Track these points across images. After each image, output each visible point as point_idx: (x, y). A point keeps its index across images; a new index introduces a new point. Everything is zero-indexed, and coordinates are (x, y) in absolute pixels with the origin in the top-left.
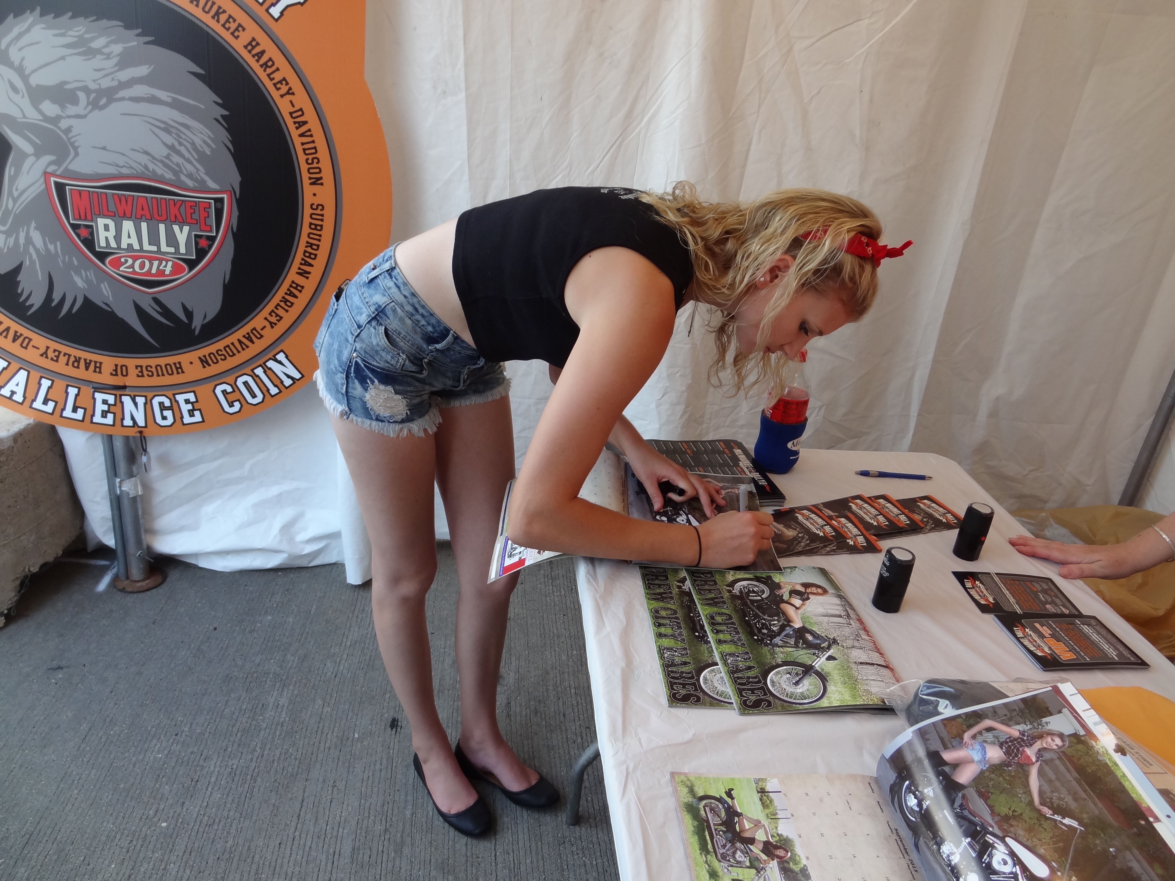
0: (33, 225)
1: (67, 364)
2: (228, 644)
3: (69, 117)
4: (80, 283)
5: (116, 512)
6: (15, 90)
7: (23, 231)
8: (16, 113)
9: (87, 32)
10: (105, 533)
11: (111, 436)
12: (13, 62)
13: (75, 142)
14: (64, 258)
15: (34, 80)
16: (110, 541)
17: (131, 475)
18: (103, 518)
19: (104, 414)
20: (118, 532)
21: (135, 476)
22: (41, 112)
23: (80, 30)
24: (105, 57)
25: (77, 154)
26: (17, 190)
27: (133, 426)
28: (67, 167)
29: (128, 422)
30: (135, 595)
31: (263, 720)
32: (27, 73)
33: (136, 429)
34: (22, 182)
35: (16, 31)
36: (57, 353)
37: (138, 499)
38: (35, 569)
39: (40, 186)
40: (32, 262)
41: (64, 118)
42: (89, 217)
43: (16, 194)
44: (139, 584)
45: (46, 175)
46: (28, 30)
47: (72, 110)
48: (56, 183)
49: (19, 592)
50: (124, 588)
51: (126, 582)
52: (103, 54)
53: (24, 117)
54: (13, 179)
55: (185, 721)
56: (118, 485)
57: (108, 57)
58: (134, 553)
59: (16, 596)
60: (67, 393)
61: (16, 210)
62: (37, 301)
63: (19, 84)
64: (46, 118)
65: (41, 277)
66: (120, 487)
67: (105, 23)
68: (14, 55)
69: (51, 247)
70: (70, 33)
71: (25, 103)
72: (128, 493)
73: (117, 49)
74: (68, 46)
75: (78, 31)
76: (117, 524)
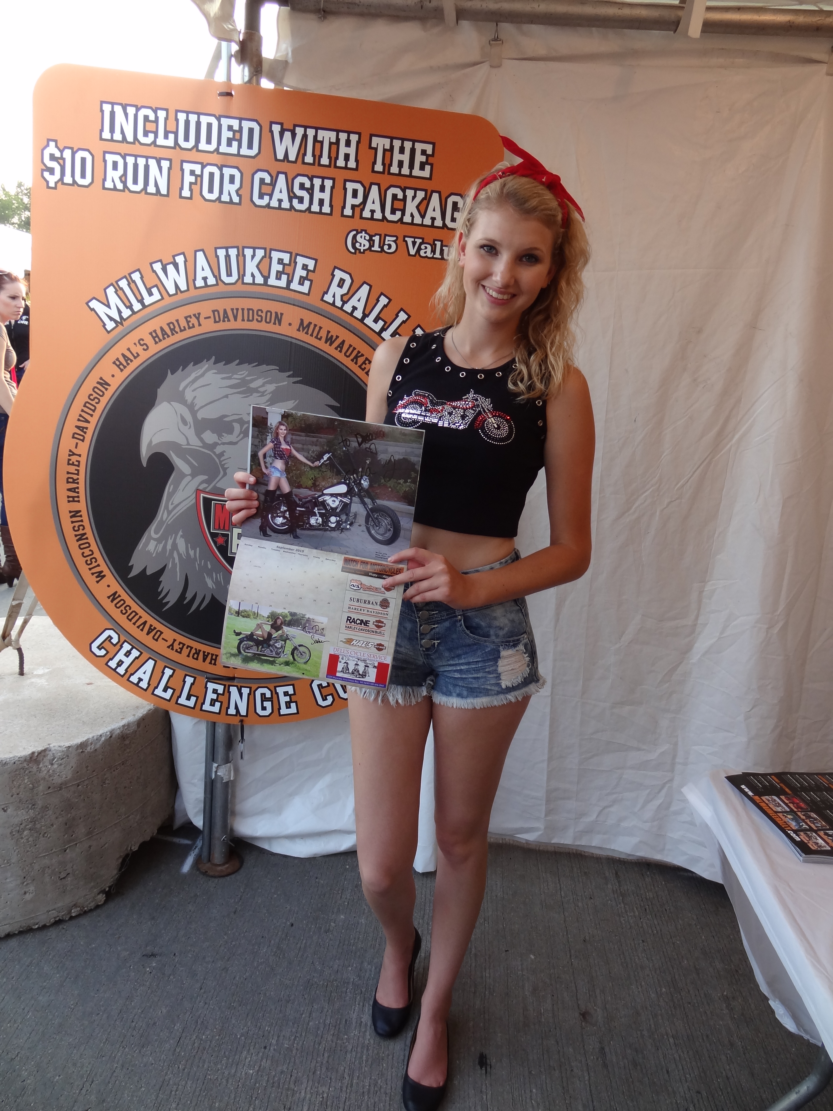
0: (181, 533)
1: (188, 656)
2: (306, 943)
3: (224, 444)
4: (210, 583)
5: (209, 796)
6: (184, 422)
7: (171, 539)
8: (182, 441)
9: (248, 376)
10: (196, 814)
11: (215, 723)
12: (187, 400)
13: (224, 464)
14: (200, 562)
15: (200, 415)
16: (199, 822)
17: (227, 761)
18: (197, 799)
19: (213, 703)
20: (207, 815)
21: (231, 762)
22: (202, 440)
23: (243, 374)
24: (260, 394)
25: (225, 474)
26: (172, 504)
27: (236, 715)
28: (215, 485)
29: (232, 711)
30: (216, 880)
31: (348, 1040)
32: (196, 409)
33: (238, 718)
34: (177, 498)
35: (193, 376)
36: (181, 645)
37: (230, 784)
38: (135, 848)
39: (192, 501)
40: (174, 565)
41: (219, 445)
42: (226, 528)
43: (171, 507)
44: (219, 868)
45: (198, 491)
46: (203, 375)
47: (227, 438)
48: (204, 498)
49: (120, 870)
50: (207, 872)
51: (208, 865)
52: (258, 392)
53: (188, 444)
54: (171, 495)
55: (272, 1032)
56: (214, 769)
57: (263, 394)
58: (220, 837)
59: (117, 874)
60: (184, 682)
61: (169, 521)
62: (172, 599)
63: (189, 418)
64: (205, 445)
65: (179, 578)
66: (216, 772)
67: (264, 367)
68: (189, 396)
69: (192, 553)
70: (235, 376)
71: (191, 433)
72: (222, 778)
73: (271, 388)
74: (231, 387)
75: (241, 375)
76: (207, 807)
